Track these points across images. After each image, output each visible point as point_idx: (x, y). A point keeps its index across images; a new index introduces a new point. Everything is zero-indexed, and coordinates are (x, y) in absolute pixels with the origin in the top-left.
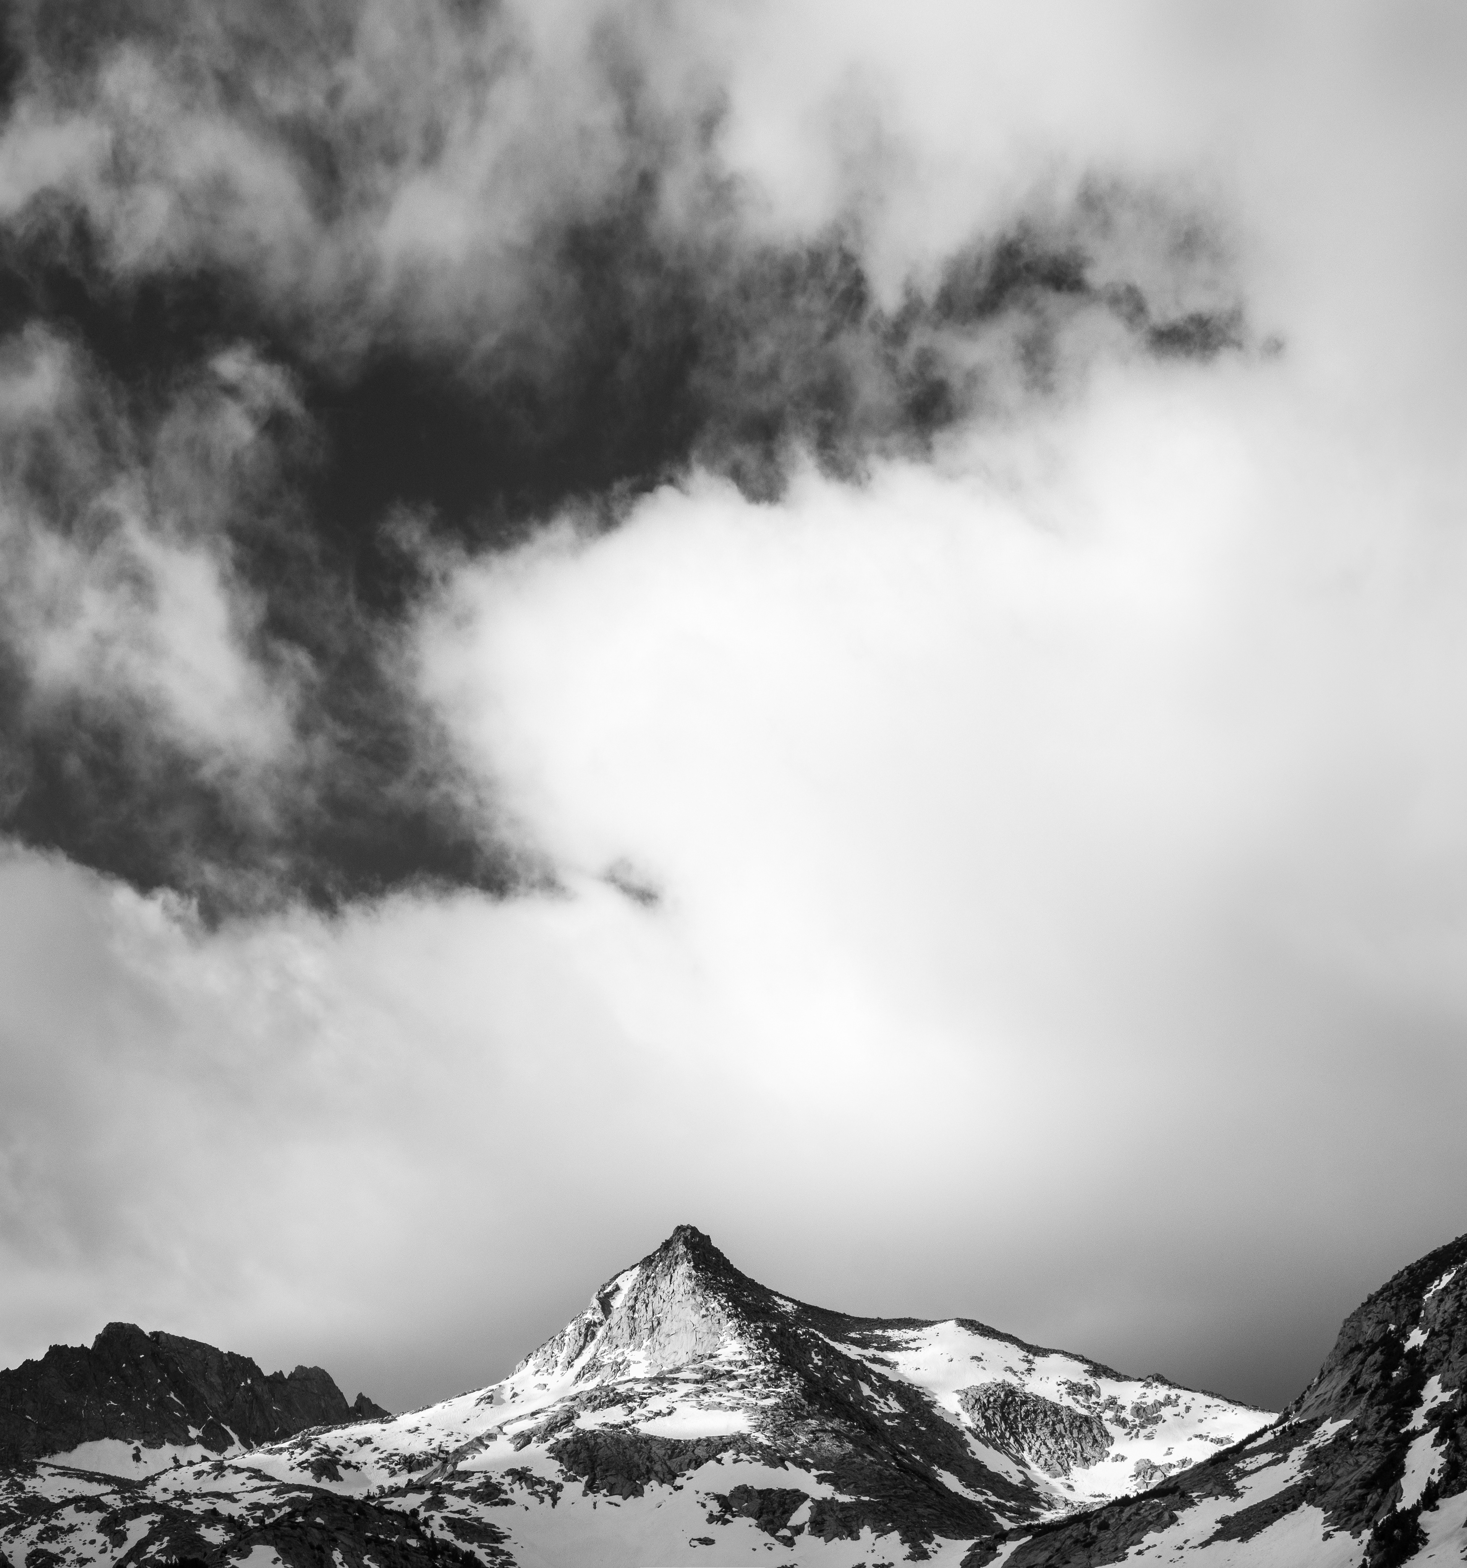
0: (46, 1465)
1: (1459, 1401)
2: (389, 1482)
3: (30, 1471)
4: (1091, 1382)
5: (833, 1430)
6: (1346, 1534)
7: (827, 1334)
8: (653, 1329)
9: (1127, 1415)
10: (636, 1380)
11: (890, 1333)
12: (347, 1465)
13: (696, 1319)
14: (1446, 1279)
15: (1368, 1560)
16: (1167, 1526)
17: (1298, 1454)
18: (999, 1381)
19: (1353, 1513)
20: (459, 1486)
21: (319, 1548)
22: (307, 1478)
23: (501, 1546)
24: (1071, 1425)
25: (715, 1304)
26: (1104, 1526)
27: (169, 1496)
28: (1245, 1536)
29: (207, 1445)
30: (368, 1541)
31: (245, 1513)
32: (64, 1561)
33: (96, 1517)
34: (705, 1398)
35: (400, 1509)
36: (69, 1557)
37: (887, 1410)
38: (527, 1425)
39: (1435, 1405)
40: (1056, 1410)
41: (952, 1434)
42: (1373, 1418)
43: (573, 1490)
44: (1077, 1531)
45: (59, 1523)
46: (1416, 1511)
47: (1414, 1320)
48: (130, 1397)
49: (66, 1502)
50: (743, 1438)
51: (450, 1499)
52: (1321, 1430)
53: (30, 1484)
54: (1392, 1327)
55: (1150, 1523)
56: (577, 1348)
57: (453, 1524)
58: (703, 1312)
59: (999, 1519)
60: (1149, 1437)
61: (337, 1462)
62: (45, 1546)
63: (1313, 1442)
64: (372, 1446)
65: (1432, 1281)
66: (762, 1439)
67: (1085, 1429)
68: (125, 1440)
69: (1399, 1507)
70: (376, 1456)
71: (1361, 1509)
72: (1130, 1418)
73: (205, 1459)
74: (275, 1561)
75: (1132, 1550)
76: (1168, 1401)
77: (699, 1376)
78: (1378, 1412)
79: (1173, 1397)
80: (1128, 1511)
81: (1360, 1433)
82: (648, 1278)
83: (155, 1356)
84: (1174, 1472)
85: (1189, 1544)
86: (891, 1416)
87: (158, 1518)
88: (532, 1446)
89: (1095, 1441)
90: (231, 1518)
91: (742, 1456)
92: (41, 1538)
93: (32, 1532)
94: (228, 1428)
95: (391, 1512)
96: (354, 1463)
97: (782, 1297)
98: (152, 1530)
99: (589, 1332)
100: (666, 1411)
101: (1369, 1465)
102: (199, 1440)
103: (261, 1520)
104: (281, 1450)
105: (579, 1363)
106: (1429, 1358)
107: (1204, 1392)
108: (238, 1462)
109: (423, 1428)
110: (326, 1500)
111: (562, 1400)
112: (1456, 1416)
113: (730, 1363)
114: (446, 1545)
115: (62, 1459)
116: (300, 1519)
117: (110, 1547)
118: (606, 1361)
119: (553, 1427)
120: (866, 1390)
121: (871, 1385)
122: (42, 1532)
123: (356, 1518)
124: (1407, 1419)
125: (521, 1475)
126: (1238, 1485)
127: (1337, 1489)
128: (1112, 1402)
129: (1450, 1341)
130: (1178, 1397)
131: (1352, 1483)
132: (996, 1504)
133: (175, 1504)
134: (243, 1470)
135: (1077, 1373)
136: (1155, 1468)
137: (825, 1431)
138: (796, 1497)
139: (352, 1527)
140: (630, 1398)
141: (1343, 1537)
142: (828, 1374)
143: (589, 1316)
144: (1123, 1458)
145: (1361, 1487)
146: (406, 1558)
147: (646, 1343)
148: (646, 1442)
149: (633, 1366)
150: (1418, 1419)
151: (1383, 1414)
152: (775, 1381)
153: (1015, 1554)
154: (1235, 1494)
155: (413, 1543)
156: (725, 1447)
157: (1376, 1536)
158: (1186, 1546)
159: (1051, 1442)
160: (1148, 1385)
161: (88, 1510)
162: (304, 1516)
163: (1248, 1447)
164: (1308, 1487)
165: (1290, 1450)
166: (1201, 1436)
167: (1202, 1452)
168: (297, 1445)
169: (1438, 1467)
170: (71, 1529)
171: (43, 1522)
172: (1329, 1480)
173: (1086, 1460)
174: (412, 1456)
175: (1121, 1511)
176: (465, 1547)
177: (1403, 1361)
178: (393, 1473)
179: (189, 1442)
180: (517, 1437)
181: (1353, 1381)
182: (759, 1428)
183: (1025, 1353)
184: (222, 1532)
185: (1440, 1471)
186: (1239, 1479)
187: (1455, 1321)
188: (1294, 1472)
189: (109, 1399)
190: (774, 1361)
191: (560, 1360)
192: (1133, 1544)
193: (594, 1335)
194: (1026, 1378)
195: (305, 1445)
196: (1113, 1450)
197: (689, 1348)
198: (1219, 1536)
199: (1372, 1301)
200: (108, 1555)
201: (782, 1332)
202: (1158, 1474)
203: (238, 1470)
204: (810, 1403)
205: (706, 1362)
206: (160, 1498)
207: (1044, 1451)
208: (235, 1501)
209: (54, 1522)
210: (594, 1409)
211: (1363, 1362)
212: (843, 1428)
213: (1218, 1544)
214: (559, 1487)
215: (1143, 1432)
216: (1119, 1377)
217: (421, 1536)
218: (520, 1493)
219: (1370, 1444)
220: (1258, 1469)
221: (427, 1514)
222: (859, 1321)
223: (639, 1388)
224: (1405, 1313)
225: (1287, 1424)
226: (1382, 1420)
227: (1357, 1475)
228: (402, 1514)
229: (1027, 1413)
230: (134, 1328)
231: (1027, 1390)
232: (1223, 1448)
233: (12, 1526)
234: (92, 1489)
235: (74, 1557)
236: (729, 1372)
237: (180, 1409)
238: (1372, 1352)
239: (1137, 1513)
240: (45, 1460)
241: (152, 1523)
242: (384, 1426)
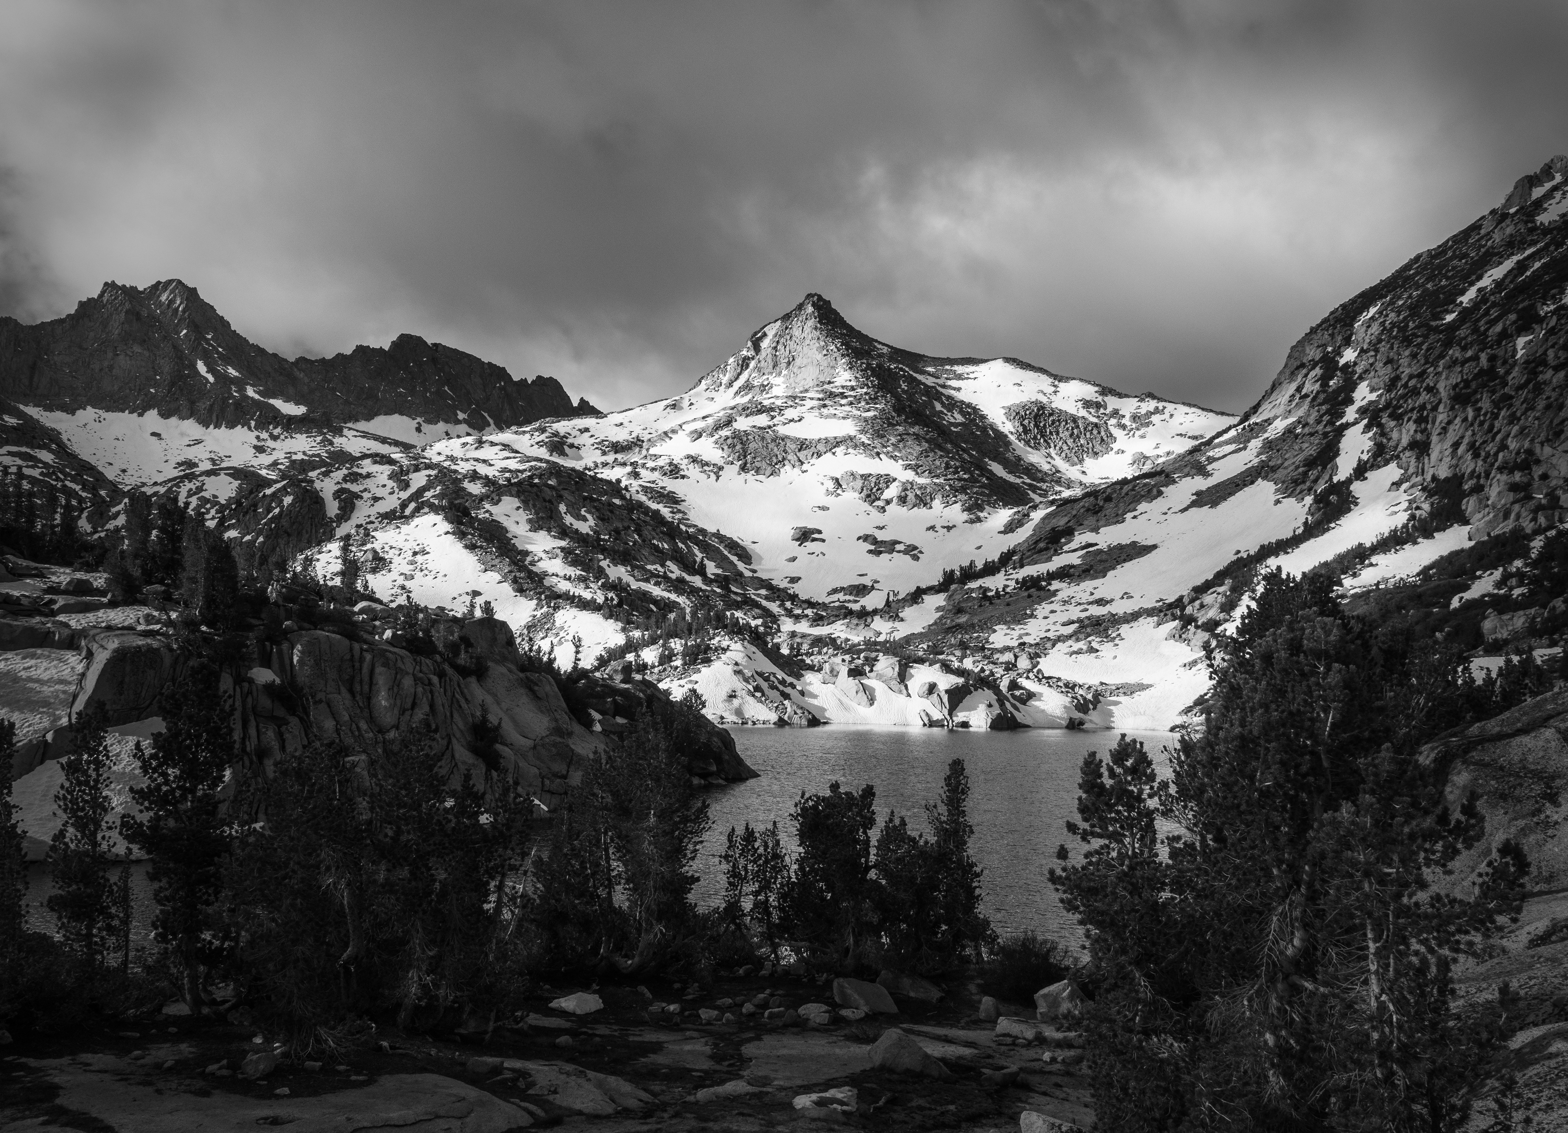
0: (350, 429)
1: (1383, 399)
2: (601, 459)
3: (339, 432)
4: (1100, 399)
5: (914, 434)
6: (1292, 500)
7: (911, 369)
8: (789, 363)
9: (1126, 421)
10: (777, 397)
11: (956, 368)
12: (572, 446)
13: (819, 357)
14: (1373, 310)
15: (1310, 518)
16: (1155, 498)
17: (1255, 444)
18: (1033, 400)
19: (1298, 485)
20: (651, 464)
21: (550, 501)
22: (543, 453)
23: (679, 507)
24: (1085, 429)
25: (833, 347)
26: (1108, 499)
27: (442, 458)
28: (1214, 504)
29: (471, 425)
30: (585, 498)
31: (497, 474)
32: (362, 498)
33: (387, 469)
34: (825, 411)
35: (608, 478)
36: (366, 495)
37: (953, 420)
38: (699, 425)
39: (1364, 403)
40: (1075, 419)
41: (1000, 436)
42: (1314, 415)
43: (731, 472)
44: (1088, 502)
45: (359, 471)
46: (1349, 481)
47: (1347, 342)
48: (415, 387)
49: (365, 456)
50: (851, 438)
51: (643, 472)
52: (1272, 426)
53: (337, 441)
54: (1330, 349)
55: (1143, 496)
56: (735, 374)
57: (645, 490)
58: (825, 352)
59: (1032, 495)
60: (1143, 437)
61: (564, 443)
62: (348, 486)
63: (1266, 435)
64: (589, 434)
65: (1361, 313)
66: (864, 439)
67: (1095, 432)
68: (410, 416)
69: (1335, 479)
70: (593, 440)
71: (1304, 482)
72: (1128, 423)
73: (468, 434)
74: (518, 508)
75: (1129, 515)
76: (1157, 411)
77: (821, 396)
78: (1318, 411)
79: (1161, 408)
80: (1126, 488)
81: (1303, 427)
82: (787, 328)
83: (434, 360)
84: (1160, 460)
85: (1172, 511)
86: (956, 425)
87: (433, 473)
88: (703, 439)
89: (1102, 440)
90: (487, 477)
91: (850, 450)
92: (345, 480)
93: (339, 475)
94: (486, 415)
95: (601, 480)
96: (576, 444)
97: (880, 343)
98: (429, 480)
99: (744, 363)
100: (797, 419)
101: (1310, 449)
102: (465, 421)
103: (508, 480)
104: (524, 432)
105: (737, 385)
106: (1359, 369)
107: (1184, 404)
108: (493, 438)
109: (626, 424)
110: (555, 470)
111: (724, 409)
112: (1381, 410)
113: (843, 387)
114: (640, 504)
115: (362, 425)
116: (536, 481)
117: (397, 490)
118: (756, 384)
119: (718, 427)
120: (938, 407)
121: (942, 403)
122: (346, 476)
123: (576, 482)
124: (1342, 415)
125: (694, 460)
126: (1209, 468)
127: (1286, 468)
128: (1115, 413)
129: (1376, 356)
130: (1164, 408)
131: (1297, 463)
132: (1030, 485)
133: (446, 464)
134: (497, 444)
135: (1089, 392)
136: (1147, 458)
137: (908, 434)
138: (889, 480)
139: (574, 488)
140: (772, 409)
141: (1290, 503)
142: (911, 397)
143: (744, 353)
144: (1123, 452)
145: (1304, 466)
146: (612, 512)
147: (784, 372)
148: (783, 440)
149: (774, 388)
150: (1351, 414)
151: (1322, 412)
152: (874, 400)
153: (1043, 519)
154: (1206, 474)
155: (617, 501)
156: (838, 444)
157: (1317, 501)
158: (1170, 512)
159: (1070, 442)
160: (1142, 400)
161: (381, 463)
162: (540, 478)
163: (1217, 441)
164: (1263, 467)
165: (1249, 441)
166: (1181, 435)
167: (1182, 446)
168: (536, 430)
169: (1366, 448)
170: (368, 475)
171: (347, 468)
172: (1279, 462)
173: (1096, 454)
174: (618, 442)
175: (1121, 489)
176: (654, 506)
177: (1339, 373)
178: (604, 453)
179: (458, 422)
180: (692, 433)
181: (1299, 389)
182: (862, 431)
183: (1051, 380)
184: (479, 486)
185: (1368, 452)
186: (1210, 463)
187: (1380, 341)
188: (1252, 457)
189: (399, 387)
190: (874, 386)
191: (724, 382)
192: (1129, 511)
193: (747, 366)
194: (1053, 398)
195: (543, 430)
196: (1115, 446)
197: (814, 377)
198: (1193, 504)
199: (1313, 331)
200: (395, 496)
201: (880, 366)
202: (1149, 462)
203: (493, 444)
204: (899, 416)
205: (826, 386)
206: (436, 459)
207: (1065, 447)
208: (491, 465)
209: (355, 469)
210: (747, 416)
211: (1306, 376)
212: (922, 433)
213: (1193, 510)
214: (721, 468)
215: (1138, 433)
216: (1120, 396)
217: (623, 498)
218: (693, 471)
219: (1311, 434)
220: (1225, 456)
221: (627, 483)
222: (934, 359)
223: (779, 402)
224: (1340, 338)
225: (1247, 424)
226: (1322, 416)
227: (1301, 457)
228: (609, 482)
229: (1053, 422)
230: (419, 339)
231: (1053, 406)
232: (1197, 443)
233: (324, 469)
234: (384, 449)
235: (370, 495)
236: (842, 393)
237: (452, 399)
238: (1313, 368)
239: (1133, 490)
240: (349, 425)
241: (429, 476)
242: (599, 420)
